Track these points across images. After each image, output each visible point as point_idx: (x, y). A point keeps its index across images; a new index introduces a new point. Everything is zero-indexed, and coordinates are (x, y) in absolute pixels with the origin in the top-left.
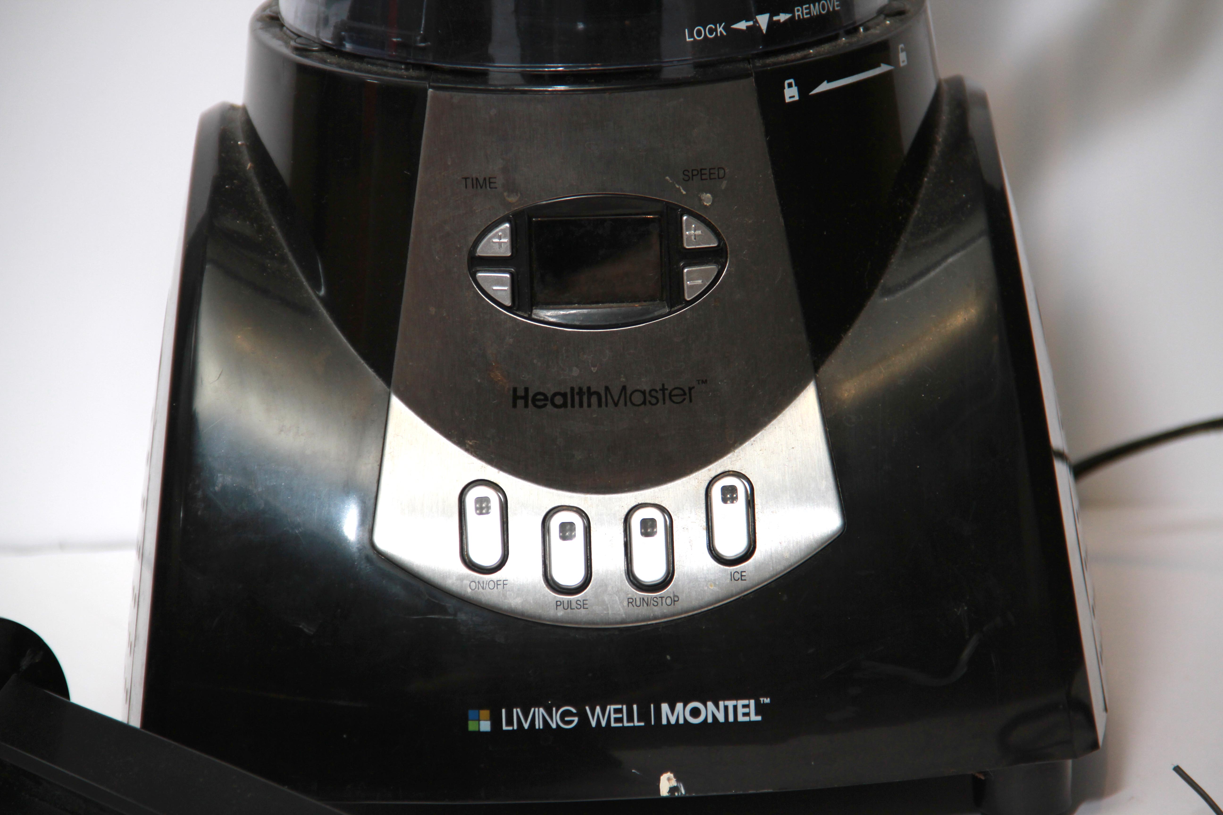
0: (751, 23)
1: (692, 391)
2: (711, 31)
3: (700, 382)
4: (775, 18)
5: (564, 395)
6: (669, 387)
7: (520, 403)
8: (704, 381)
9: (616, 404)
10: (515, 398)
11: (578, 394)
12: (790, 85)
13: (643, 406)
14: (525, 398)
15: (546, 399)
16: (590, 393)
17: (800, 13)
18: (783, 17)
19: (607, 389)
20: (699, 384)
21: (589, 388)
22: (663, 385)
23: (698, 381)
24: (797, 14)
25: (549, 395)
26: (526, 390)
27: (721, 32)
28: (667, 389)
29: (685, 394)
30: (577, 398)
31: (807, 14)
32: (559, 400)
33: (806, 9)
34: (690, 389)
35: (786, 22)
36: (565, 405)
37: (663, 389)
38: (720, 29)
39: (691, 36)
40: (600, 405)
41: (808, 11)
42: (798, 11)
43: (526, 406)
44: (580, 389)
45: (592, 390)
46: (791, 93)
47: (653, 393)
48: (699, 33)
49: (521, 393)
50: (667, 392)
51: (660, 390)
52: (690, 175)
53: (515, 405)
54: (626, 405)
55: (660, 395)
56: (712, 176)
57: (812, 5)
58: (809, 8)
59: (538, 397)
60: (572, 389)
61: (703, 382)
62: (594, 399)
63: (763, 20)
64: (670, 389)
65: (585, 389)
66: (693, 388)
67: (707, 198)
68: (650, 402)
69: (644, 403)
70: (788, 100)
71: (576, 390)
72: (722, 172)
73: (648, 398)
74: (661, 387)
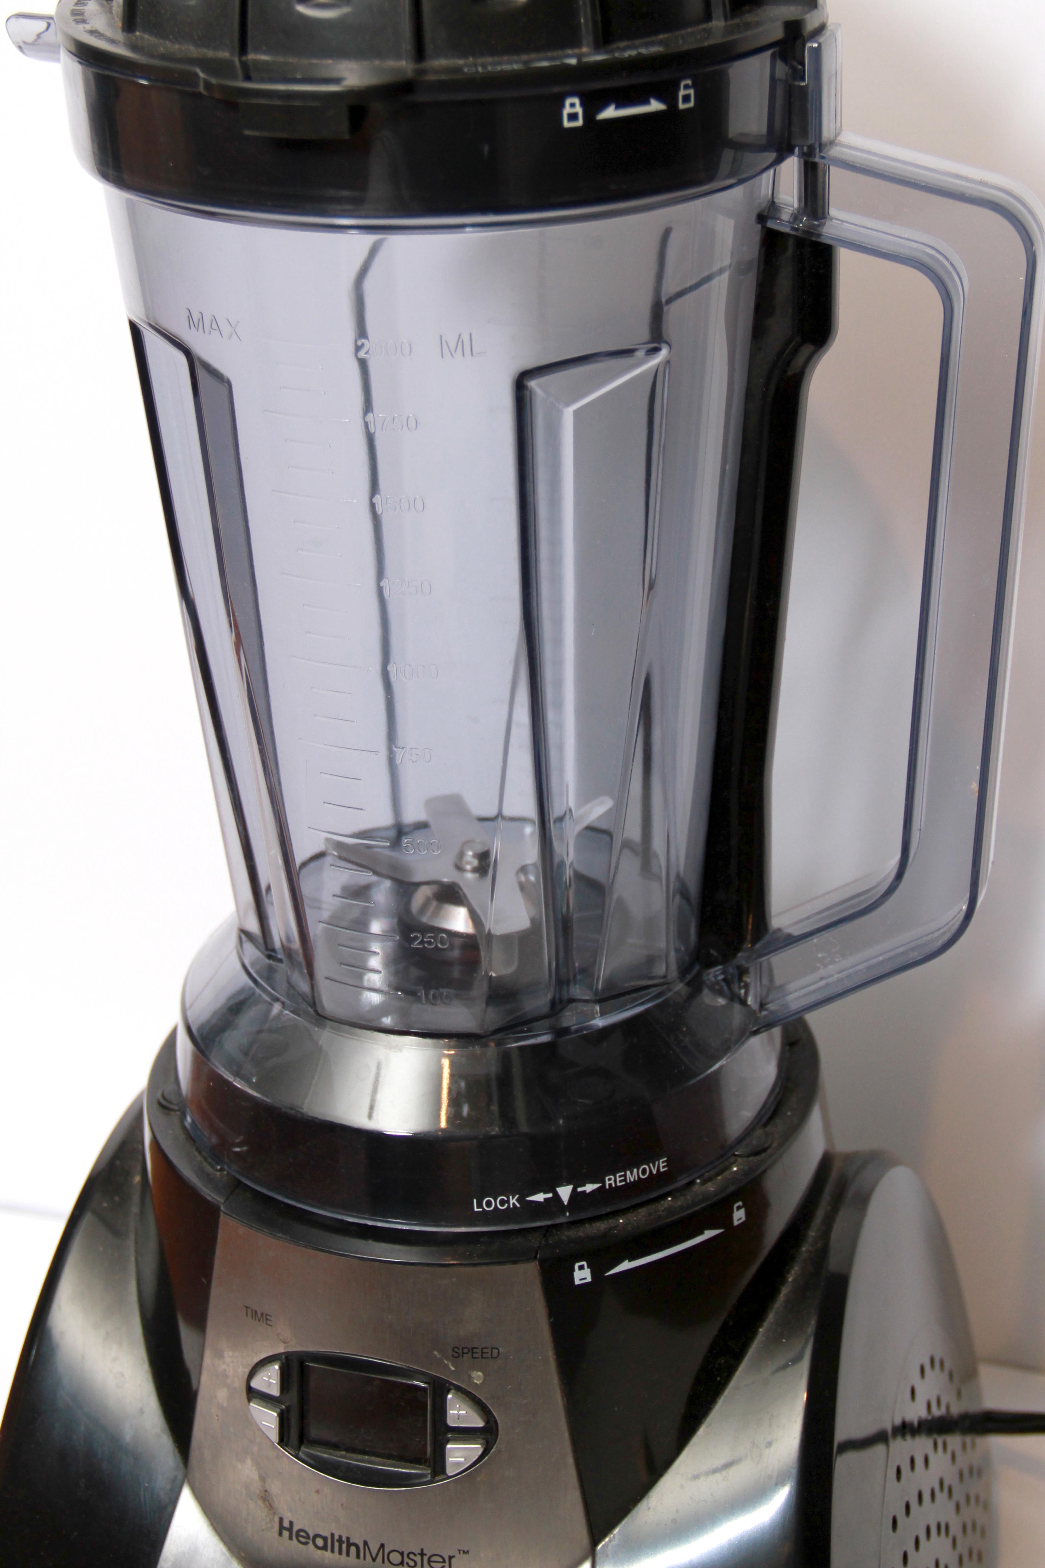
0: (550, 1195)
1: (453, 1560)
2: (502, 1203)
3: (461, 1552)
4: (579, 1189)
5: (325, 1539)
6: (428, 1552)
7: (286, 1533)
8: (466, 1551)
9: (374, 1560)
10: (282, 1528)
11: (338, 1541)
12: (581, 1268)
13: (401, 1566)
14: (290, 1530)
15: (308, 1537)
16: (349, 1545)
17: (612, 1182)
18: (589, 1188)
19: (365, 1543)
20: (460, 1553)
21: (348, 1539)
22: (422, 1550)
23: (459, 1551)
24: (607, 1183)
25: (311, 1535)
26: (291, 1523)
27: (514, 1204)
28: (426, 1555)
29: (444, 1561)
30: (336, 1545)
31: (620, 1181)
32: (320, 1542)
33: (620, 1176)
34: (450, 1558)
35: (593, 1192)
36: (324, 1548)
37: (422, 1554)
38: (513, 1201)
39: (480, 1205)
40: (358, 1556)
41: (623, 1178)
42: (610, 1179)
43: (291, 1538)
44: (340, 1537)
45: (351, 1541)
46: (582, 1275)
47: (412, 1556)
48: (489, 1204)
49: (286, 1524)
50: (426, 1558)
51: (419, 1554)
52: (460, 1351)
53: (280, 1534)
54: (383, 1562)
55: (418, 1559)
56: (485, 1355)
57: (628, 1173)
58: (625, 1176)
59: (302, 1534)
60: (333, 1535)
61: (464, 1552)
62: (353, 1549)
63: (565, 1192)
64: (428, 1555)
65: (344, 1539)
66: (454, 1557)
67: (478, 1377)
68: (407, 1564)
69: (402, 1563)
70: (577, 1282)
71: (336, 1537)
72: (495, 1351)
73: (406, 1560)
74: (419, 1552)
